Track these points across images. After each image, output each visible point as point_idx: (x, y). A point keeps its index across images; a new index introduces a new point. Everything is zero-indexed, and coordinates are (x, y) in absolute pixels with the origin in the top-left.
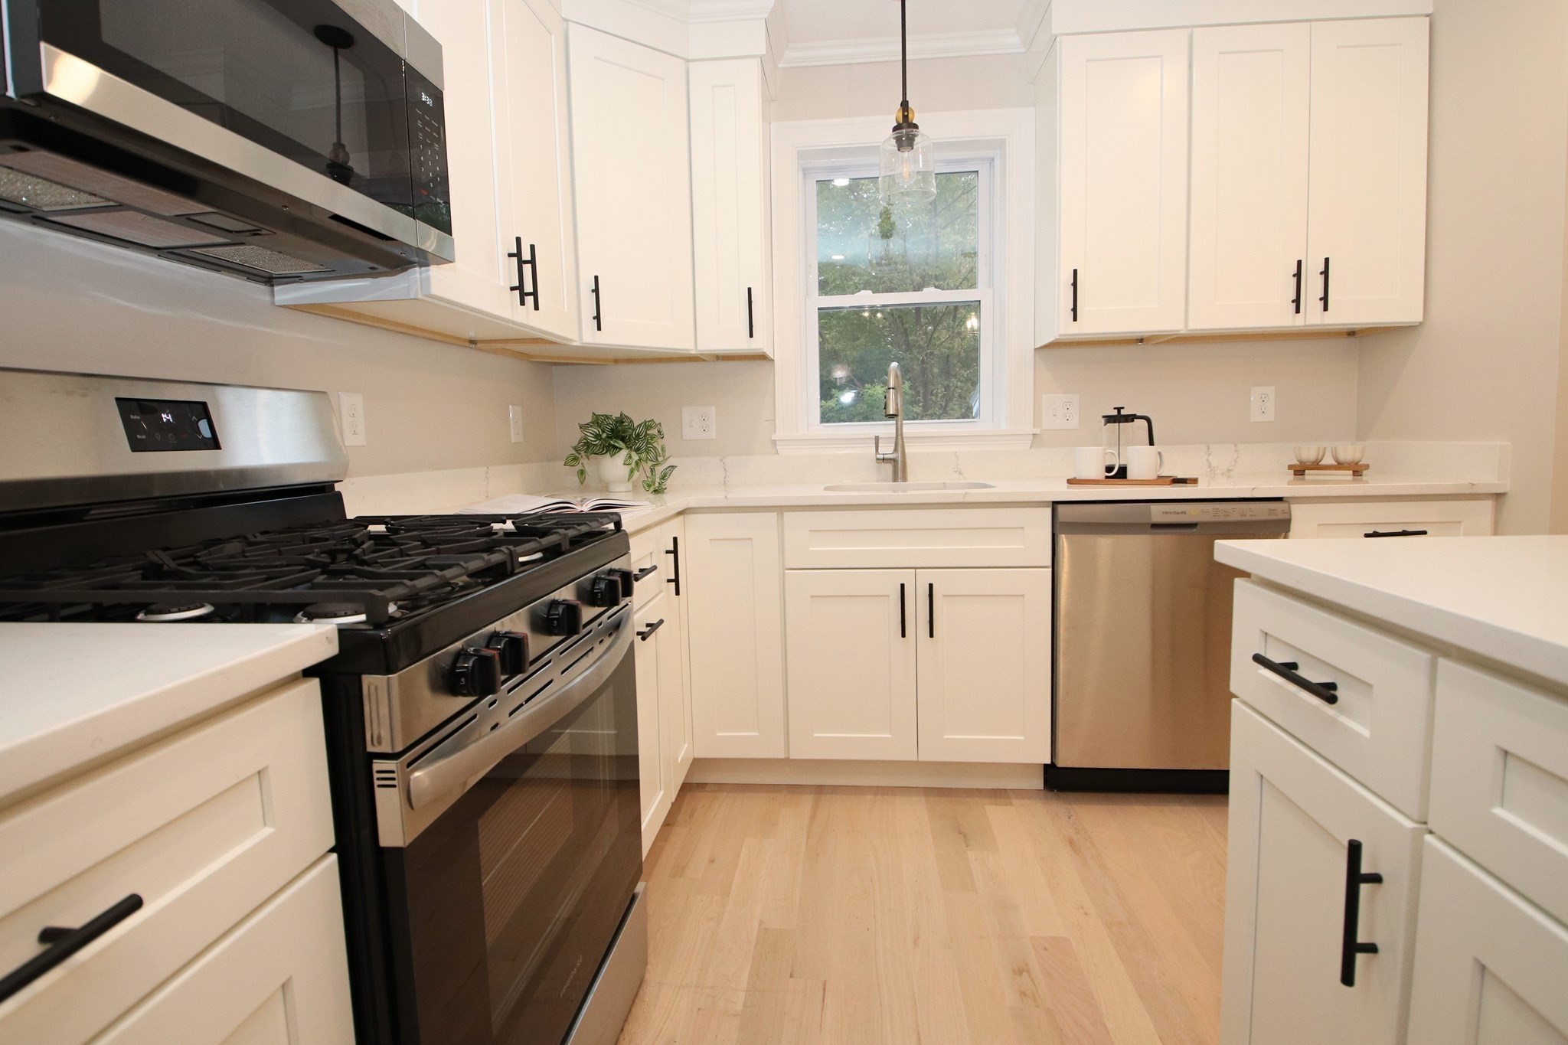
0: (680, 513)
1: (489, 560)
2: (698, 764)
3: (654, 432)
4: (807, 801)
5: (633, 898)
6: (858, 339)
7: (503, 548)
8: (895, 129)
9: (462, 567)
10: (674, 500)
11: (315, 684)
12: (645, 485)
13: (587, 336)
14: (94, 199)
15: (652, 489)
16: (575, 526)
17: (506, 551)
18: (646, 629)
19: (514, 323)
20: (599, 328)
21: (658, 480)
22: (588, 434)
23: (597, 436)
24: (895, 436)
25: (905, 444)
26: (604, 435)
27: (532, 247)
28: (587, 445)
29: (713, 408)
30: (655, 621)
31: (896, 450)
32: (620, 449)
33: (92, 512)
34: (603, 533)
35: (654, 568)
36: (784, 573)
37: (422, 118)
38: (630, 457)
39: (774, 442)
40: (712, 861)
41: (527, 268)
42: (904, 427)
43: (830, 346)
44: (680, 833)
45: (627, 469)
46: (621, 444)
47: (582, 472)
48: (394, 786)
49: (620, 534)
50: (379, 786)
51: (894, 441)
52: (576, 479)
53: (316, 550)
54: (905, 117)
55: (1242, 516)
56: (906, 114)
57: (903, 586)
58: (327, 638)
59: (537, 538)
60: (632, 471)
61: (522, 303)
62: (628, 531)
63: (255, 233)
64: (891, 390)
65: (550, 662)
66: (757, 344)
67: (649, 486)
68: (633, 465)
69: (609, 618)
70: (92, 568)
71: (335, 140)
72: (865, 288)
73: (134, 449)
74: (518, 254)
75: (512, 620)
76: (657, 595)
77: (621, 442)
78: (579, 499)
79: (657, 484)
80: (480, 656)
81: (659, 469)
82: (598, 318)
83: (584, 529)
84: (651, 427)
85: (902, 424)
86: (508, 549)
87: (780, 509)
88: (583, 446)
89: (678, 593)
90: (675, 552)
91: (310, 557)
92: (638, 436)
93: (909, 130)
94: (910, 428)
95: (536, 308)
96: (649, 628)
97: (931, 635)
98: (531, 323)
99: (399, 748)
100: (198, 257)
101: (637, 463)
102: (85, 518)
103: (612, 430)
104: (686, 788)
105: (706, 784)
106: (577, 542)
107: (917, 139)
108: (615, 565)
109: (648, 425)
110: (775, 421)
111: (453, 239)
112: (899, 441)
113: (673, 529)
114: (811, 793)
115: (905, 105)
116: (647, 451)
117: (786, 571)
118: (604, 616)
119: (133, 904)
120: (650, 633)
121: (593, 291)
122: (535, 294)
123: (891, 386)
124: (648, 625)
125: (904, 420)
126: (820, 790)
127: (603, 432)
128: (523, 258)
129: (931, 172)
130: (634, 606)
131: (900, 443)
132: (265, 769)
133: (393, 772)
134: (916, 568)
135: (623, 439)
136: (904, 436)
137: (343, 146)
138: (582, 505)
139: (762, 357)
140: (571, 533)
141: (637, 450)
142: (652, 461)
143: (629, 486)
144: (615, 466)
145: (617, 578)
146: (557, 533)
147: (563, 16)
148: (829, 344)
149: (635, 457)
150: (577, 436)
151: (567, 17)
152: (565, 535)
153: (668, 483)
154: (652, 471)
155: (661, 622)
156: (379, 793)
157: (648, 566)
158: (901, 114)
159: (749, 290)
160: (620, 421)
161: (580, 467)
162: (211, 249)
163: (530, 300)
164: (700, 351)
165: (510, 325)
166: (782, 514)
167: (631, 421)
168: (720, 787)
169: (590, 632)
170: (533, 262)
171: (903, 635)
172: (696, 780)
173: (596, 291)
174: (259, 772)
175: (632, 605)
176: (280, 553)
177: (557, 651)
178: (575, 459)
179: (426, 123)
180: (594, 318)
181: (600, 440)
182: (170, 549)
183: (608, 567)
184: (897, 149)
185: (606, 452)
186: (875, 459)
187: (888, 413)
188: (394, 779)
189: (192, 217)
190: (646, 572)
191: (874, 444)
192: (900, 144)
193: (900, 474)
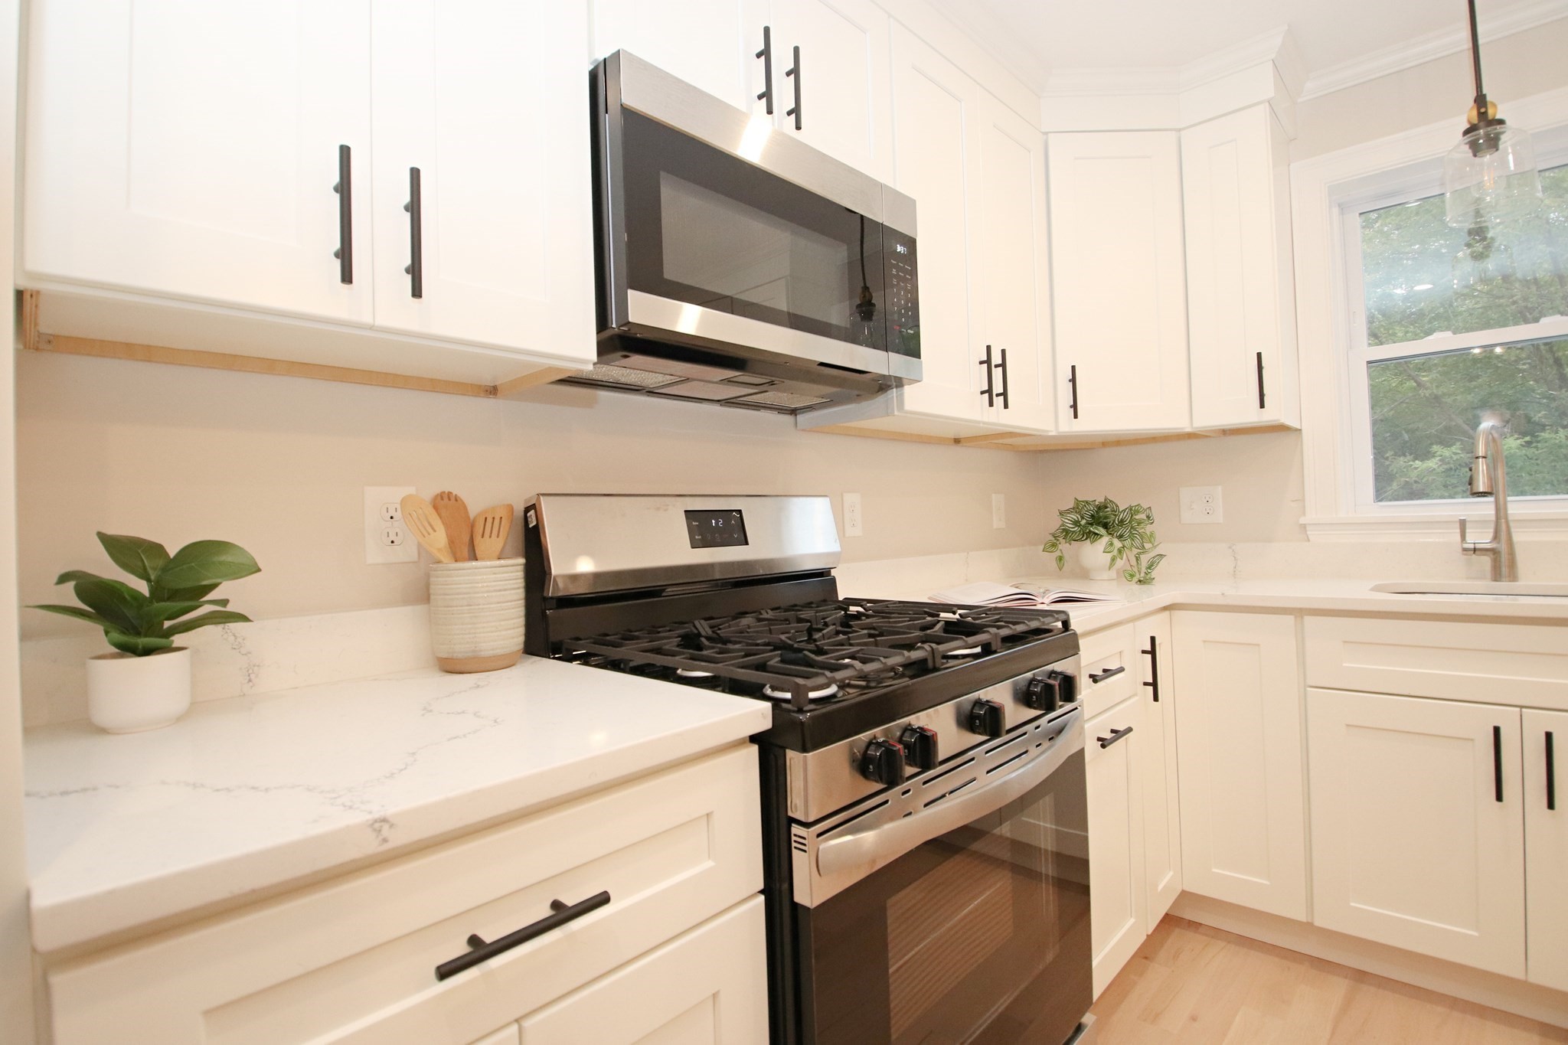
0: (1165, 608)
1: (909, 657)
2: (1185, 897)
3: (1142, 516)
4: (1338, 988)
5: (1079, 1028)
6: (1478, 377)
7: (926, 646)
8: (1466, 132)
9: (881, 662)
10: (1161, 593)
11: (754, 750)
12: (1127, 575)
13: (1066, 426)
14: (672, 377)
15: (1135, 579)
16: (1010, 625)
17: (928, 649)
18: (1108, 735)
19: (984, 423)
20: (1076, 416)
21: (1144, 570)
22: (1066, 521)
23: (1076, 523)
24: (1493, 518)
25: (1513, 530)
26: (1083, 522)
27: (1003, 352)
28: (1066, 532)
29: (1220, 488)
30: (1121, 728)
31: (1496, 537)
32: (1102, 536)
33: (669, 590)
34: (1049, 631)
35: (1121, 670)
36: (1305, 690)
37: (896, 266)
38: (1112, 544)
39: (1304, 527)
40: (1194, 1019)
41: (997, 373)
42: (1509, 506)
43: (1429, 391)
44: (1157, 973)
45: (1109, 556)
46: (1101, 531)
47: (1060, 558)
48: (805, 851)
49: (1068, 633)
50: (795, 848)
51: (1493, 525)
52: (1054, 564)
53: (792, 631)
54: (1482, 115)
56: (1483, 110)
57: (1497, 731)
58: (763, 714)
59: (964, 637)
60: (1113, 559)
61: (991, 404)
62: (1079, 631)
63: (772, 383)
64: (1480, 459)
65: (973, 759)
66: (1271, 414)
67: (1132, 576)
68: (1115, 552)
69: (1049, 722)
70: (659, 632)
71: (863, 285)
72: (1440, 329)
73: (692, 548)
74: (988, 362)
75: (928, 716)
76: (1130, 698)
77: (1101, 529)
78: (1042, 590)
79: (1142, 575)
80: (887, 748)
81: (1145, 559)
82: (1075, 406)
83: (1034, 624)
84: (1138, 512)
85: (1505, 503)
86: (930, 646)
87: (1300, 613)
88: (1062, 532)
89: (1156, 699)
90: (1153, 652)
91: (783, 637)
92: (1122, 522)
93: (1489, 129)
94: (1519, 507)
95: (1006, 406)
96: (1114, 735)
97: (1551, 805)
98: (1003, 421)
99: (811, 819)
100: (743, 402)
101: (1120, 551)
102: (664, 594)
103: (1092, 516)
104: (1170, 921)
105: (1201, 924)
106: (1012, 640)
107: (1503, 138)
108: (1058, 667)
109: (1133, 511)
110: (1303, 500)
111: (921, 362)
112: (1501, 525)
113: (1155, 626)
114: (1346, 978)
115: (1481, 100)
116: (1132, 537)
117: (1309, 689)
118: (1044, 718)
119: (603, 899)
120: (1113, 740)
121: (1070, 381)
122: (1005, 394)
123: (1480, 455)
124: (1113, 731)
125: (1509, 496)
126: (1361, 976)
127: (1083, 518)
128: (994, 363)
129: (1532, 170)
130: (1085, 712)
131: (1504, 527)
132: (712, 813)
133: (804, 838)
134: (1522, 707)
135: (1105, 526)
136: (1510, 518)
137: (868, 288)
138: (1043, 597)
139: (1281, 429)
140: (1005, 632)
141: (1120, 537)
142: (1138, 548)
143: (1113, 574)
144: (1096, 552)
145: (1055, 683)
146: (988, 632)
147: (1043, 131)
148: (1426, 389)
149: (1117, 544)
150: (1055, 523)
151: (1047, 131)
152: (996, 634)
153: (1154, 574)
154: (1137, 559)
155: (1130, 730)
156: (795, 853)
157: (1113, 667)
158: (1475, 113)
159: (1259, 355)
160: (1101, 507)
161: (1058, 553)
162: (749, 397)
163: (999, 401)
164: (1197, 428)
165: (981, 425)
166: (1302, 618)
167: (1117, 506)
168: (1216, 933)
169: (1025, 734)
170: (1003, 365)
171: (1499, 797)
172: (1188, 915)
173: (1073, 380)
174: (708, 815)
175: (1083, 710)
176: (770, 631)
177: (982, 749)
178: (1054, 545)
179: (899, 269)
180: (1071, 407)
181: (1079, 526)
182: (712, 618)
183: (1049, 667)
184: (1471, 155)
185: (1086, 539)
186: (1460, 550)
187: (1475, 491)
188: (805, 845)
189: (732, 379)
190: (1109, 673)
191: (1458, 531)
192: (1476, 149)
193: (1505, 570)
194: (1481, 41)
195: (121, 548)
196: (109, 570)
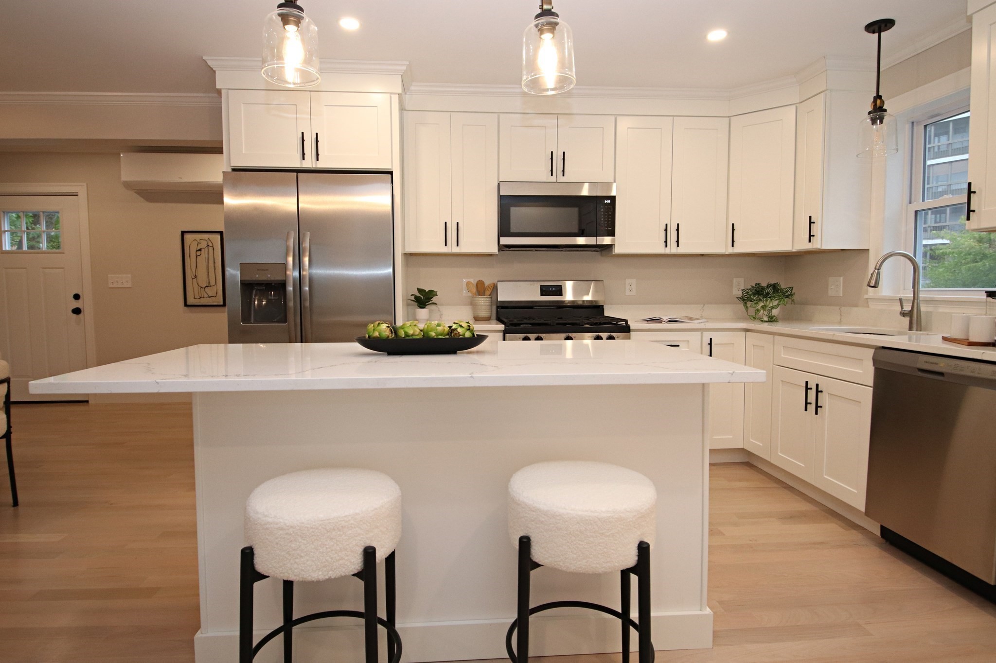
20: (733, 246)
24: (912, 299)
29: (842, 278)
31: (913, 308)
39: (867, 300)
51: (912, 302)
54: (875, 106)
55: (972, 372)
57: (807, 383)
61: (666, 246)
74: (667, 229)
87: (774, 334)
90: (711, 344)
95: (678, 246)
97: (816, 413)
115: (878, 98)
122: (678, 241)
131: (916, 303)
159: (810, 217)
163: (674, 244)
166: (774, 336)
170: (678, 230)
171: (806, 409)
191: (899, 304)
192: (874, 122)
193: (915, 326)
194: (881, 70)
195: (420, 290)
196: (418, 294)
